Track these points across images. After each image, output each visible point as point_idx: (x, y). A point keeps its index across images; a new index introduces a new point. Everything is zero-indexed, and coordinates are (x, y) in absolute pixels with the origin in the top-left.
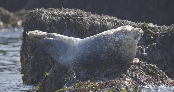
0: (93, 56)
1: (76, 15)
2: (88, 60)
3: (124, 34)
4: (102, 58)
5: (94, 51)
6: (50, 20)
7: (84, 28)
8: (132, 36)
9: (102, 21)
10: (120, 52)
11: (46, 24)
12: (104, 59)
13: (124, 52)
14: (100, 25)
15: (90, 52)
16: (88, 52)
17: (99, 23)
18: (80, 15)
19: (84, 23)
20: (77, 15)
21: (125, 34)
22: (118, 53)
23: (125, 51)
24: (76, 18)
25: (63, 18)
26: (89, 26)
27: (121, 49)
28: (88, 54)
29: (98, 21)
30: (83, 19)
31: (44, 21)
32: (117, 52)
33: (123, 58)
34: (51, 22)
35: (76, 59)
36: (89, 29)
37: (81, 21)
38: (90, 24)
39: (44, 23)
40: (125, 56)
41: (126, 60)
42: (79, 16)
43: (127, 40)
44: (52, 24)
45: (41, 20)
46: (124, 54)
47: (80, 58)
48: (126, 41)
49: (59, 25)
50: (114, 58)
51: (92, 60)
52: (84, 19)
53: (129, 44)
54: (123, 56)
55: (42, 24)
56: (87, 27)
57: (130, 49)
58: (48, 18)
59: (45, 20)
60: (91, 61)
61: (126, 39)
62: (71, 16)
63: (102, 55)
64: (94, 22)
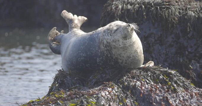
0: (88, 60)
1: (160, 3)
2: (84, 65)
3: (109, 36)
4: (98, 62)
5: (89, 54)
6: (122, 9)
7: (169, 21)
8: (119, 37)
9: (199, 11)
10: (114, 57)
11: (116, 15)
12: (101, 64)
13: (118, 55)
14: (195, 16)
15: (85, 55)
16: (82, 55)
17: (193, 14)
18: (165, 3)
19: (170, 14)
20: (162, 3)
21: (111, 35)
22: (112, 58)
23: (120, 55)
24: (158, 7)
25: (141, 7)
26: (177, 18)
27: (113, 53)
28: (84, 58)
29: (192, 11)
30: (169, 8)
31: (114, 11)
32: (110, 57)
33: (122, 63)
34: (124, 12)
35: (69, 63)
36: (178, 22)
37: (167, 11)
38: (179, 16)
39: (114, 14)
40: (123, 60)
41: (126, 65)
42: (164, 5)
43: (116, 42)
44: (125, 15)
45: (111, 9)
46: (121, 58)
47: (74, 62)
48: (115, 44)
49: (136, 16)
50: (110, 63)
51: (89, 65)
52: (171, 9)
53: (120, 46)
54: (120, 61)
55: (111, 14)
56: (174, 19)
57: (125, 51)
58: (120, 7)
59: (116, 10)
60: (87, 65)
61: (114, 41)
62: (153, 4)
63: (98, 59)
64: (187, 12)
